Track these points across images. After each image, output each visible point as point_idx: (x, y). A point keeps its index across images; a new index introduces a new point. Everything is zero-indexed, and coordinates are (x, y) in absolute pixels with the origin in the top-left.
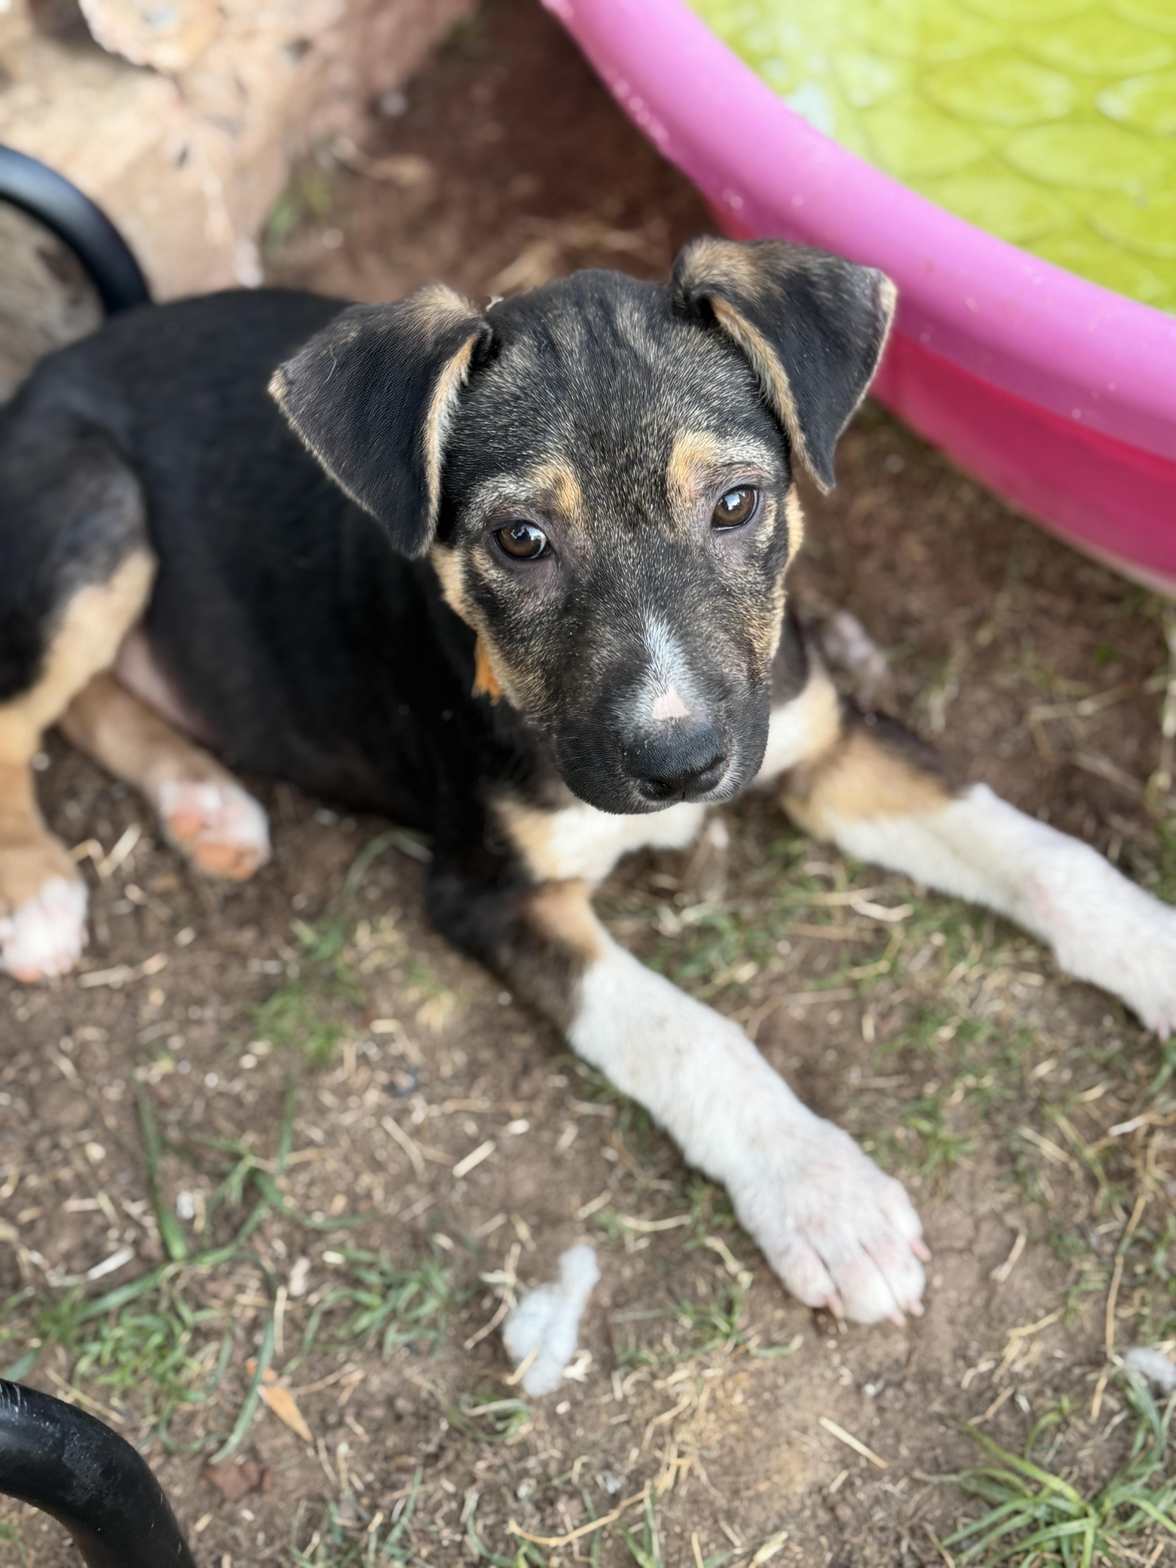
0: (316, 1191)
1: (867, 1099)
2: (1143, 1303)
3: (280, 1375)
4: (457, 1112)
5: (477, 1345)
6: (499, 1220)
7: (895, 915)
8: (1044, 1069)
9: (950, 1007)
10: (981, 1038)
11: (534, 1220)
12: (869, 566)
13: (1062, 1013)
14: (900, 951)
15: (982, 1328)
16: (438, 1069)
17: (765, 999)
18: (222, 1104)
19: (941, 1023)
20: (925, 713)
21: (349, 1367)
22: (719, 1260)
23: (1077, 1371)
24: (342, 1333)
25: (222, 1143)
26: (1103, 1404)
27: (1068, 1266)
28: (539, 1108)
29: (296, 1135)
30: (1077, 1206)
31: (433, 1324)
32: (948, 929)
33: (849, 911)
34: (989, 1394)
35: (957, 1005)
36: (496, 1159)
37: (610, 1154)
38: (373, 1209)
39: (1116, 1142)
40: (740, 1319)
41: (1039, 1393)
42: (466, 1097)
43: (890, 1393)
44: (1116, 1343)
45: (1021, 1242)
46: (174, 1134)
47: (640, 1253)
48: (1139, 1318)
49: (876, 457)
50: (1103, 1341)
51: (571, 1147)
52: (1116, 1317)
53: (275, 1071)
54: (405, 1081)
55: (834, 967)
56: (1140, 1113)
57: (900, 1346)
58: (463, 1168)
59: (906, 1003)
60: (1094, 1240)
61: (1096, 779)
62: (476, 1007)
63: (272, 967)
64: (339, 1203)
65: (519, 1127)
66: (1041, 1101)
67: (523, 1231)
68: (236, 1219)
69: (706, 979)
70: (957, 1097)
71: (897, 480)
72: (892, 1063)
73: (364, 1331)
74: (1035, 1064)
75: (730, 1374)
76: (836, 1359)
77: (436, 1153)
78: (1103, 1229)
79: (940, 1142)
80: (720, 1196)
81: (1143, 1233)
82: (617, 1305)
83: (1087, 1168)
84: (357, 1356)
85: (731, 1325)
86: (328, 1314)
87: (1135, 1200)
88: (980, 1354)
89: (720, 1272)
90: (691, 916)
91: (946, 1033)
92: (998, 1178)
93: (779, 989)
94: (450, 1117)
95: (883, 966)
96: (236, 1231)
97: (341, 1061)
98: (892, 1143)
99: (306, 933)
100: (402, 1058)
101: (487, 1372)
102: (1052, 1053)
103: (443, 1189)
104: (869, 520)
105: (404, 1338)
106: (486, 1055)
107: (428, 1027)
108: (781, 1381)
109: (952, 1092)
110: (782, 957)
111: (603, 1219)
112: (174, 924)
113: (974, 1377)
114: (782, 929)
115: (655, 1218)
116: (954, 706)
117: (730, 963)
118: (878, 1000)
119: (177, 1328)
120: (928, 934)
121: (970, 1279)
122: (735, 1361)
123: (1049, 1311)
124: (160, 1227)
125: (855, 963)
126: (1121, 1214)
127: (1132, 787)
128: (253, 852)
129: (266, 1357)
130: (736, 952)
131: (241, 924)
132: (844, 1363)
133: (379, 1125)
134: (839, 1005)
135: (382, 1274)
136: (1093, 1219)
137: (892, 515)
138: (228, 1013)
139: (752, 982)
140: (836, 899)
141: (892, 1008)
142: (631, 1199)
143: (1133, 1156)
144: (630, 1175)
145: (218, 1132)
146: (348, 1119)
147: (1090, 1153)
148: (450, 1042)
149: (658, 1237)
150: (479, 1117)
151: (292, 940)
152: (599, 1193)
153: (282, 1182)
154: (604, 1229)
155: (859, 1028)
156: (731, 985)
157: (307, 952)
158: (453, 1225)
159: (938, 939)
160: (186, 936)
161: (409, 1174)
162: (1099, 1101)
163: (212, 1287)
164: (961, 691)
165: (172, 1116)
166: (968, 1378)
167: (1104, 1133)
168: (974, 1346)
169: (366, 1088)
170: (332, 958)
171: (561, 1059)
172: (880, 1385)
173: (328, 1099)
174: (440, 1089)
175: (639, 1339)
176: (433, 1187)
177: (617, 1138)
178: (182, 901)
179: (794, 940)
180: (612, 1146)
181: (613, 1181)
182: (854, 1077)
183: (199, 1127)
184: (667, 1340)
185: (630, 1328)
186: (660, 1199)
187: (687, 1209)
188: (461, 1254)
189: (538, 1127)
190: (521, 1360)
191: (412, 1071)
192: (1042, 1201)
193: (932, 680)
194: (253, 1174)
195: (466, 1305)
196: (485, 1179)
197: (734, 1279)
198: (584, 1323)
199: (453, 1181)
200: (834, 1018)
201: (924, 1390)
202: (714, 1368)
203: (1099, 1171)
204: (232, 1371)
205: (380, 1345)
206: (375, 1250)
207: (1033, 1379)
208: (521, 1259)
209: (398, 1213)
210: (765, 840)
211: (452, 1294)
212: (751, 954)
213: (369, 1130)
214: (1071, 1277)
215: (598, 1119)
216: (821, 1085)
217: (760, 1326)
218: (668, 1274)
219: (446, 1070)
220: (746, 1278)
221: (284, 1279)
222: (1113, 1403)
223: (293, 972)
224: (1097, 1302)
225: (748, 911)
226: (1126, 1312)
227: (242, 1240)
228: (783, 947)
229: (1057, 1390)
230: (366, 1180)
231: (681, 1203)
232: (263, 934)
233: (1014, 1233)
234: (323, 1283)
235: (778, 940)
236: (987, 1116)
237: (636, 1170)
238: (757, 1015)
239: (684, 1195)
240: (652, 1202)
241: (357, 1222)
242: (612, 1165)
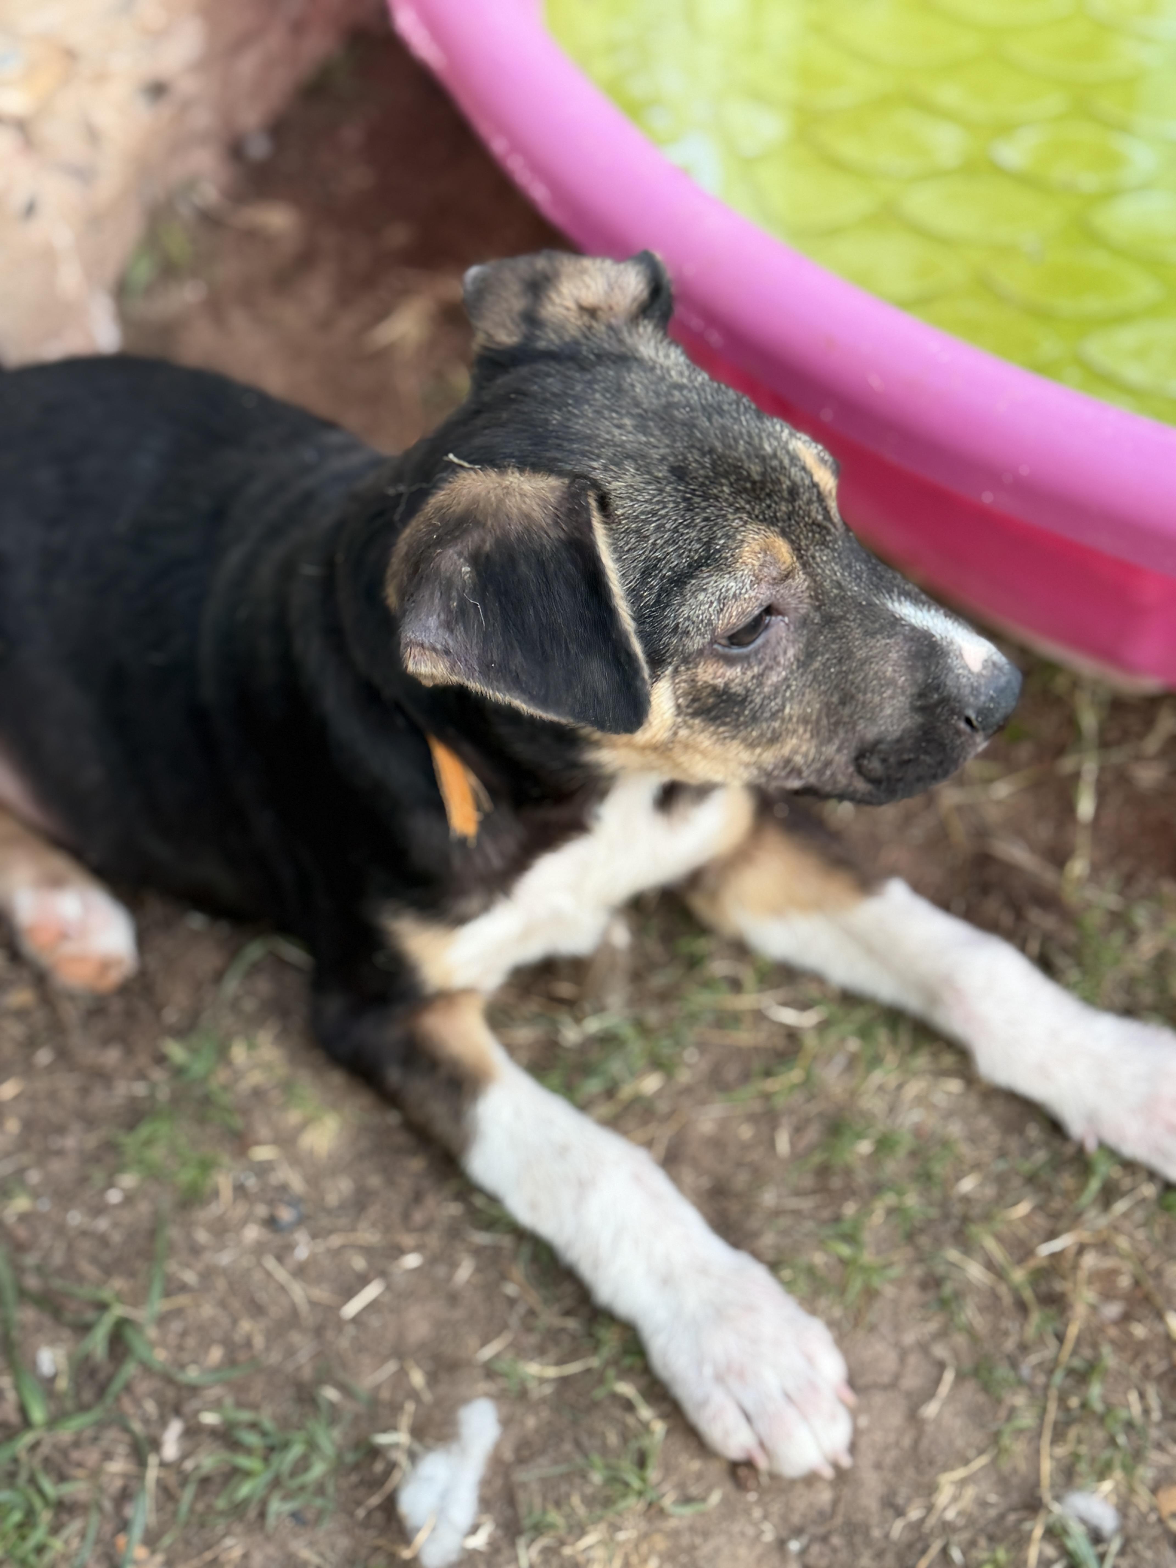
0: (191, 1342)
1: (784, 1222)
2: (1079, 1441)
3: (153, 1552)
4: (344, 1247)
5: (369, 1514)
6: (391, 1367)
7: (807, 1020)
8: (967, 1185)
9: (869, 1118)
10: (902, 1152)
11: (429, 1365)
13: (984, 1122)
14: (815, 1058)
15: (910, 1473)
16: (323, 1199)
17: (672, 1113)
18: (86, 1245)
19: (860, 1136)
21: (229, 1542)
22: (629, 1406)
23: (1012, 1518)
24: (221, 1503)
25: (85, 1292)
26: (1041, 1554)
27: (999, 1401)
28: (434, 1240)
29: (169, 1279)
30: (1006, 1334)
31: (320, 1489)
32: (864, 1033)
33: (759, 1016)
34: (919, 1546)
35: (875, 1115)
36: (387, 1299)
37: (511, 1289)
38: (253, 1359)
39: (1045, 1263)
40: (653, 1474)
41: (972, 1544)
42: (353, 1229)
43: (815, 1549)
44: (1053, 1486)
45: (949, 1376)
46: (32, 1282)
47: (544, 1400)
48: (1076, 1457)
50: (1037, 1484)
51: (468, 1282)
52: (1052, 1457)
53: (144, 1207)
54: (286, 1215)
55: (746, 1077)
56: (1068, 1230)
57: (825, 1496)
58: (352, 1309)
59: (821, 1115)
60: (1025, 1370)
61: (1010, 869)
62: (362, 1128)
63: (140, 1089)
64: (216, 1354)
65: (412, 1261)
66: (965, 1219)
67: (417, 1378)
68: (102, 1376)
69: (610, 1093)
70: (878, 1216)
72: (808, 1181)
73: (246, 1501)
74: (958, 1179)
75: (645, 1536)
76: (757, 1513)
78: (1033, 1359)
79: (861, 1268)
80: (630, 1335)
81: (1077, 1363)
82: (521, 1460)
83: (1015, 1292)
84: (238, 1528)
85: (643, 1480)
86: (205, 1482)
87: (1066, 1325)
88: (909, 1500)
89: (630, 1420)
90: (593, 1025)
91: (865, 1147)
92: (924, 1306)
93: (686, 1101)
94: (336, 1253)
95: (795, 1075)
96: (101, 1391)
97: (216, 1194)
98: (811, 1271)
99: (176, 1051)
100: (284, 1188)
101: (381, 1542)
102: (976, 1167)
103: (330, 1334)
105: (289, 1507)
106: (375, 1181)
107: (311, 1152)
108: (698, 1541)
109: (872, 1212)
110: (689, 1066)
111: (504, 1364)
112: (31, 1043)
113: (904, 1527)
114: (689, 1035)
115: (561, 1362)
117: (636, 1074)
118: (792, 1112)
119: (38, 1503)
120: (843, 1040)
121: (896, 1418)
122: (650, 1520)
123: (981, 1452)
124: (17, 1388)
125: (768, 1073)
126: (1052, 1342)
127: (1048, 876)
128: (118, 962)
129: (137, 1532)
130: (640, 1063)
131: (106, 1041)
132: (766, 1517)
133: (260, 1264)
135: (264, 1434)
136: (1024, 1348)
138: (92, 1141)
139: (659, 1094)
140: (747, 1001)
141: (807, 1120)
142: (533, 1340)
143: (1064, 1277)
144: (532, 1313)
145: (80, 1279)
146: (225, 1258)
147: (1018, 1275)
148: (335, 1167)
149: (564, 1382)
150: (368, 1251)
151: (161, 1059)
152: (498, 1334)
153: (152, 1332)
154: (504, 1375)
155: (772, 1144)
156: (637, 1099)
157: (179, 1072)
158: (341, 1375)
159: (853, 1044)
160: (44, 1056)
161: (293, 1318)
162: (1026, 1219)
163: (76, 1455)
165: (30, 1260)
166: (897, 1528)
167: (1029, 1253)
168: (903, 1492)
169: (244, 1222)
170: (204, 1079)
171: (455, 1186)
172: (805, 1539)
173: (202, 1236)
174: (325, 1221)
175: (545, 1498)
176: (319, 1332)
177: (518, 1271)
178: (40, 1017)
179: (702, 1047)
180: (512, 1281)
181: (514, 1320)
182: (769, 1198)
183: (60, 1272)
184: (576, 1500)
185: (535, 1487)
186: (565, 1338)
187: (596, 1349)
188: (350, 1408)
189: (432, 1261)
190: (418, 1530)
191: (295, 1202)
192: (970, 1331)
194: (121, 1324)
195: (356, 1467)
196: (375, 1322)
197: (646, 1427)
198: (485, 1483)
199: (340, 1324)
200: (746, 1132)
201: (851, 1544)
202: (626, 1529)
203: (1028, 1294)
204: (100, 1549)
205: (262, 1515)
206: (255, 1407)
207: (965, 1527)
208: (416, 1415)
209: (281, 1363)
210: (668, 938)
211: (339, 1456)
212: (657, 1064)
213: (249, 1270)
214: (1003, 1413)
215: (496, 1251)
216: (734, 1208)
217: (675, 1478)
218: (575, 1423)
219: (332, 1199)
220: (659, 1427)
221: (156, 1444)
222: (1050, 1551)
223: (163, 1094)
224: (1030, 1441)
225: (653, 1016)
226: (1061, 1451)
227: (109, 1400)
228: (691, 1055)
229: (991, 1538)
230: (246, 1326)
231: (590, 1343)
232: (129, 1051)
233: (941, 1366)
234: (198, 1445)
235: (685, 1047)
236: (910, 1237)
237: (539, 1307)
238: (664, 1134)
239: (591, 1335)
240: (557, 1342)
241: (235, 1374)
242: (512, 1302)
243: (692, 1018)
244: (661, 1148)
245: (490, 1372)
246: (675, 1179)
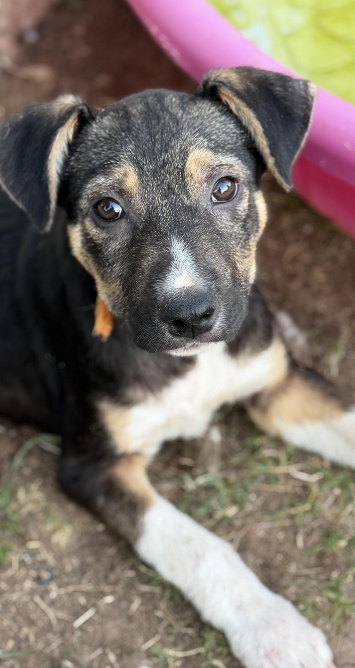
1: (300, 581)
4: (74, 592)
6: (99, 651)
7: (313, 479)
9: (345, 529)
11: (118, 651)
12: (295, 285)
14: (317, 498)
16: (64, 568)
17: (243, 526)
19: (340, 538)
20: (328, 366)
28: (120, 589)
32: (343, 486)
33: (288, 477)
35: (348, 528)
36: (97, 618)
37: (159, 614)
38: (29, 646)
42: (80, 583)
49: (297, 226)
51: (137, 610)
54: (45, 575)
55: (280, 507)
58: (78, 623)
59: (320, 527)
62: (84, 533)
64: (11, 644)
65: (109, 599)
67: (112, 657)
69: (210, 516)
70: (350, 579)
71: (310, 238)
72: (313, 561)
77: (63, 615)
79: (341, 604)
80: (220, 636)
90: (201, 480)
91: (343, 543)
93: (250, 520)
94: (71, 595)
95: (307, 507)
97: (10, 564)
98: (314, 606)
100: (44, 562)
103: (68, 635)
104: (295, 260)
106: (90, 559)
107: (58, 544)
109: (347, 576)
110: (252, 503)
111: (156, 650)
114: (252, 487)
115: (185, 650)
116: (343, 362)
117: (223, 507)
118: (305, 526)
120: (332, 489)
125: (292, 506)
130: (226, 500)
133: (32, 600)
134: (284, 529)
137: (307, 258)
139: (236, 517)
140: (280, 470)
141: (313, 530)
142: (171, 639)
144: (170, 626)
146: (15, 597)
148: (70, 552)
149: (187, 660)
150: (86, 594)
152: (153, 636)
154: (156, 656)
155: (295, 542)
156: (224, 518)
158: (73, 655)
159: (337, 491)
161: (49, 627)
164: (347, 354)
169: (24, 580)
170: (4, 508)
171: (131, 561)
173: (3, 586)
174: (65, 579)
176: (62, 634)
177: (163, 605)
179: (258, 493)
180: (160, 610)
181: (161, 629)
182: (293, 569)
186: (187, 638)
187: (203, 644)
189: (119, 600)
191: (50, 569)
193: (331, 347)
196: (91, 629)
199: (73, 630)
200: (281, 536)
209: (43, 649)
210: (241, 437)
212: (235, 501)
213: (27, 603)
215: (152, 594)
216: (274, 574)
219: (69, 568)
225: (233, 477)
228: (252, 497)
230: (25, 630)
231: (200, 641)
235: (249, 493)
237: (174, 623)
238: (238, 536)
239: (200, 636)
240: (183, 640)
241: (20, 654)
242: (160, 620)
243: (254, 478)
244: (237, 544)
245: (150, 654)
246: (245, 560)
